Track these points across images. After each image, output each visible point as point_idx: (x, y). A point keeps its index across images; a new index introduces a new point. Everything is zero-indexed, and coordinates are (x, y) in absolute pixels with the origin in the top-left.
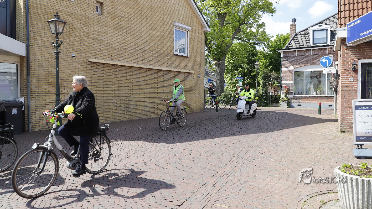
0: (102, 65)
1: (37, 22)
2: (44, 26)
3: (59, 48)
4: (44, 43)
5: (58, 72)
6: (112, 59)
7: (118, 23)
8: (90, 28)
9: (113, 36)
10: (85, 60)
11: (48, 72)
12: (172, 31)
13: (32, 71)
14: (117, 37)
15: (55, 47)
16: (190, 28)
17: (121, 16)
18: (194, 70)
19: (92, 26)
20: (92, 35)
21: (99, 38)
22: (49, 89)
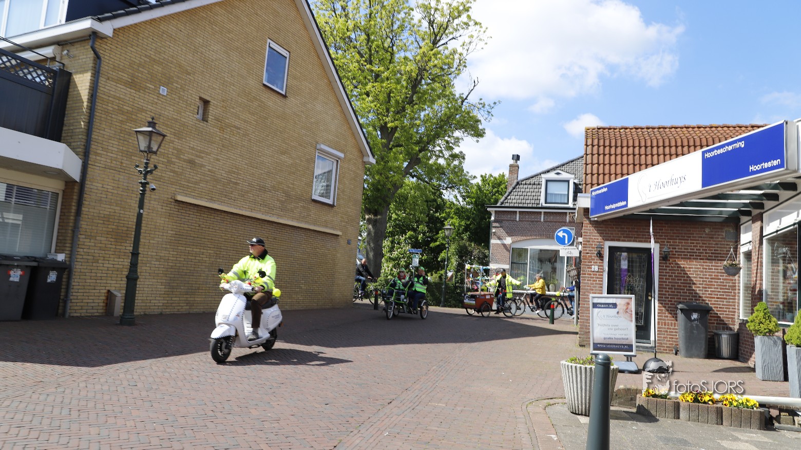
0: (195, 208)
1: (104, 126)
2: (114, 133)
4: (109, 161)
5: (140, 216)
6: (211, 200)
7: (228, 137)
8: (185, 143)
9: (218, 160)
10: (170, 197)
11: (109, 213)
12: (312, 159)
13: (84, 209)
14: (224, 162)
15: (141, 173)
16: (342, 155)
17: (235, 127)
18: (341, 230)
19: (188, 138)
20: (186, 155)
21: (196, 161)
22: (107, 242)
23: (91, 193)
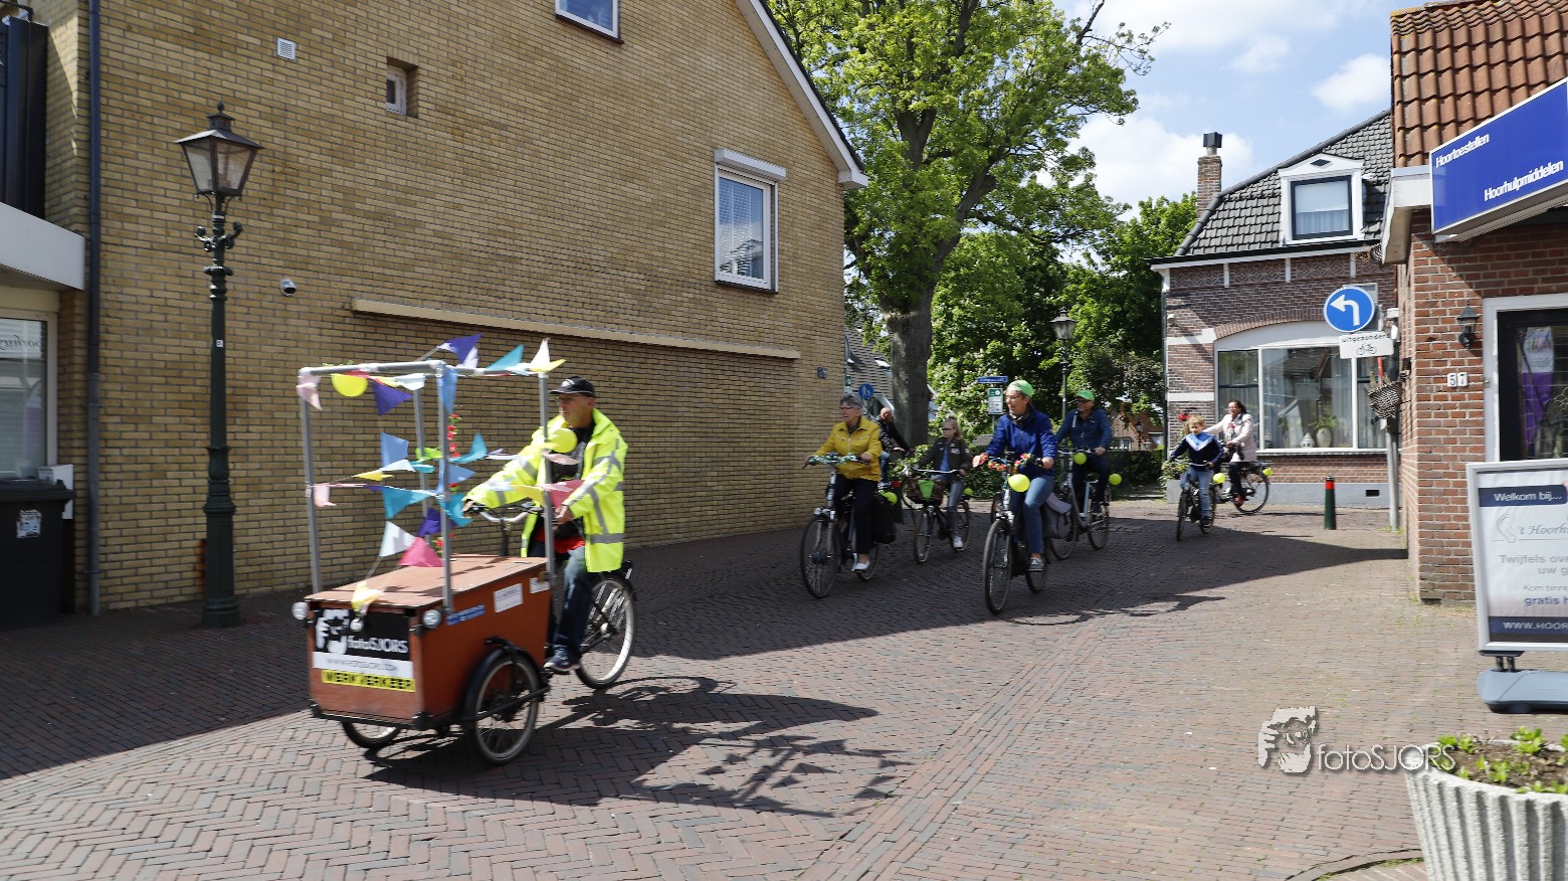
0: (410, 327)
1: (134, 147)
2: (164, 161)
3: (228, 254)
4: (162, 231)
5: (218, 357)
6: (452, 303)
7: (479, 151)
8: (363, 173)
9: (458, 207)
10: (339, 305)
11: (177, 358)
12: (705, 186)
13: (109, 353)
14: (476, 211)
15: (210, 249)
16: (781, 172)
17: (492, 124)
18: (799, 348)
19: (368, 161)
20: (368, 201)
21: (398, 213)
22: (181, 428)
23: (121, 314)
